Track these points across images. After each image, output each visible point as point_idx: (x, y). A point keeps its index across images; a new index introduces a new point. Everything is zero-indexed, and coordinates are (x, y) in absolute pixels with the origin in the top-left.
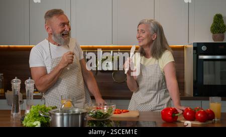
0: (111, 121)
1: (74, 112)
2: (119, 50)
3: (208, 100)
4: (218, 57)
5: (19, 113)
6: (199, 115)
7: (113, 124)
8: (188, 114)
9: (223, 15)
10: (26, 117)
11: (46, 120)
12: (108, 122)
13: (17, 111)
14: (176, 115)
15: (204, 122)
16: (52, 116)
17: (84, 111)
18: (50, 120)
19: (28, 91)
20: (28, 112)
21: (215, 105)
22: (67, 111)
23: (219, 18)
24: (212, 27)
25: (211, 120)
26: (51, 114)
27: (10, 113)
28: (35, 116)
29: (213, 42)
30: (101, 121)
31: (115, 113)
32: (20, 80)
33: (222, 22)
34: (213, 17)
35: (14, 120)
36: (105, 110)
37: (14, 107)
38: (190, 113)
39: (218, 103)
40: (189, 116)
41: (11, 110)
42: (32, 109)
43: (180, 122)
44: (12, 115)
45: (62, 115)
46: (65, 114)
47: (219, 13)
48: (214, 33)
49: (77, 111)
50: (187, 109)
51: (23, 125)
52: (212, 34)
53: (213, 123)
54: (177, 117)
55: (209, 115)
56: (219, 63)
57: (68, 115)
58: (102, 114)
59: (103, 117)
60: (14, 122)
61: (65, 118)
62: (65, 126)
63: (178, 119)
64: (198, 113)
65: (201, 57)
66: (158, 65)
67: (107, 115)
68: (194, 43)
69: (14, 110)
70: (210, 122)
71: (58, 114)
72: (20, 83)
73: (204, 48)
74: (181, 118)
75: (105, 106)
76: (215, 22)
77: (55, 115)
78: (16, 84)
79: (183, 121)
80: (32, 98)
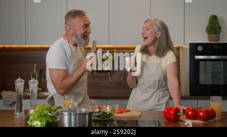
0: (114, 120)
1: (81, 111)
2: (115, 50)
3: (209, 99)
4: (213, 57)
5: (23, 113)
6: (201, 114)
7: (116, 124)
8: (190, 113)
9: (218, 16)
10: (31, 117)
11: (52, 120)
12: (112, 121)
13: (21, 111)
14: (179, 114)
15: (206, 121)
16: (60, 115)
17: (91, 111)
18: (58, 120)
19: (32, 91)
20: (32, 111)
21: (216, 104)
22: (73, 111)
23: (214, 19)
24: (207, 28)
25: (213, 118)
26: (58, 114)
27: (14, 113)
28: (40, 116)
29: (209, 42)
30: (104, 120)
31: (117, 113)
32: (23, 80)
33: (218, 23)
34: (209, 18)
35: (17, 120)
36: (108, 109)
37: (17, 107)
38: (192, 112)
39: (219, 102)
40: (191, 115)
41: (14, 110)
42: (37, 109)
43: (182, 121)
44: (16, 115)
45: (70, 115)
46: (72, 113)
47: (214, 14)
48: (209, 34)
49: (83, 110)
50: (189, 108)
51: (28, 125)
52: (207, 34)
53: (215, 122)
54: (180, 115)
55: (211, 115)
56: (210, 63)
57: (75, 115)
58: (105, 113)
59: (106, 117)
60: (18, 122)
61: (73, 117)
62: (73, 126)
63: (180, 118)
64: (201, 112)
65: (197, 57)
66: (160, 64)
67: (110, 114)
68: (190, 44)
69: (17, 110)
70: (212, 120)
71: (66, 113)
72: (23, 83)
73: (200, 49)
74: (183, 117)
75: (108, 106)
76: (210, 23)
77: (62, 115)
78: (19, 84)
79: (185, 120)
80: (36, 98)
